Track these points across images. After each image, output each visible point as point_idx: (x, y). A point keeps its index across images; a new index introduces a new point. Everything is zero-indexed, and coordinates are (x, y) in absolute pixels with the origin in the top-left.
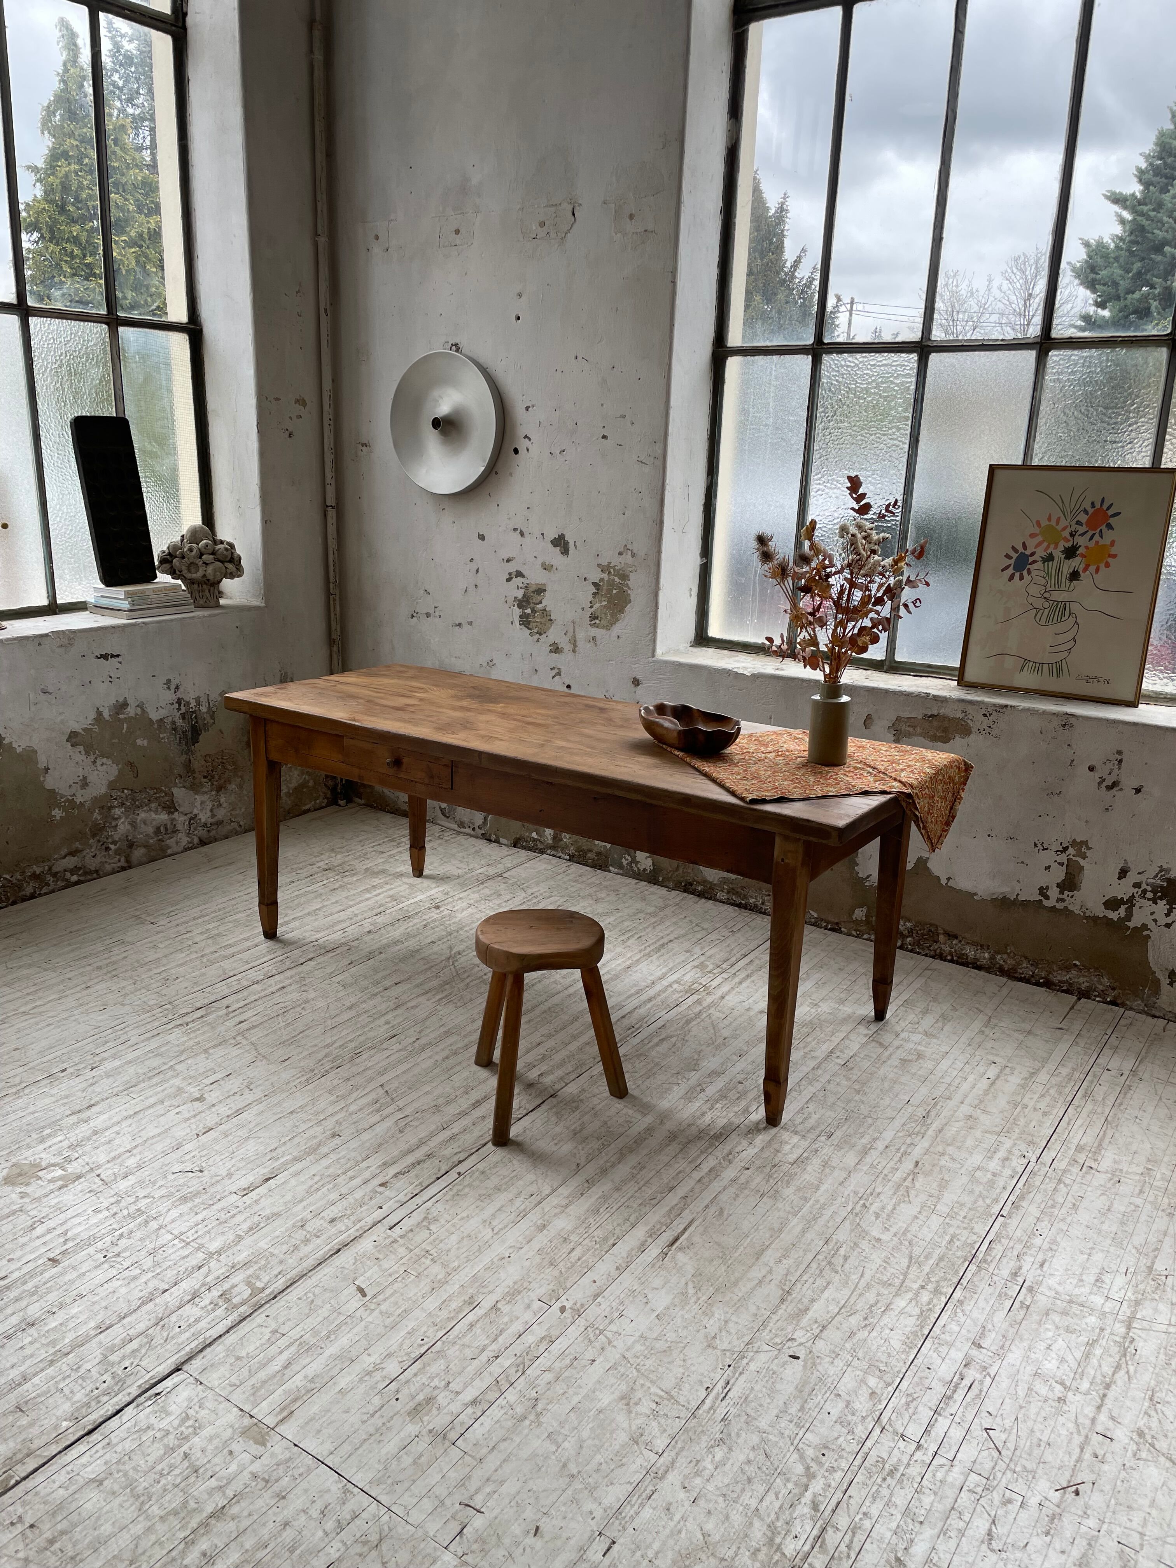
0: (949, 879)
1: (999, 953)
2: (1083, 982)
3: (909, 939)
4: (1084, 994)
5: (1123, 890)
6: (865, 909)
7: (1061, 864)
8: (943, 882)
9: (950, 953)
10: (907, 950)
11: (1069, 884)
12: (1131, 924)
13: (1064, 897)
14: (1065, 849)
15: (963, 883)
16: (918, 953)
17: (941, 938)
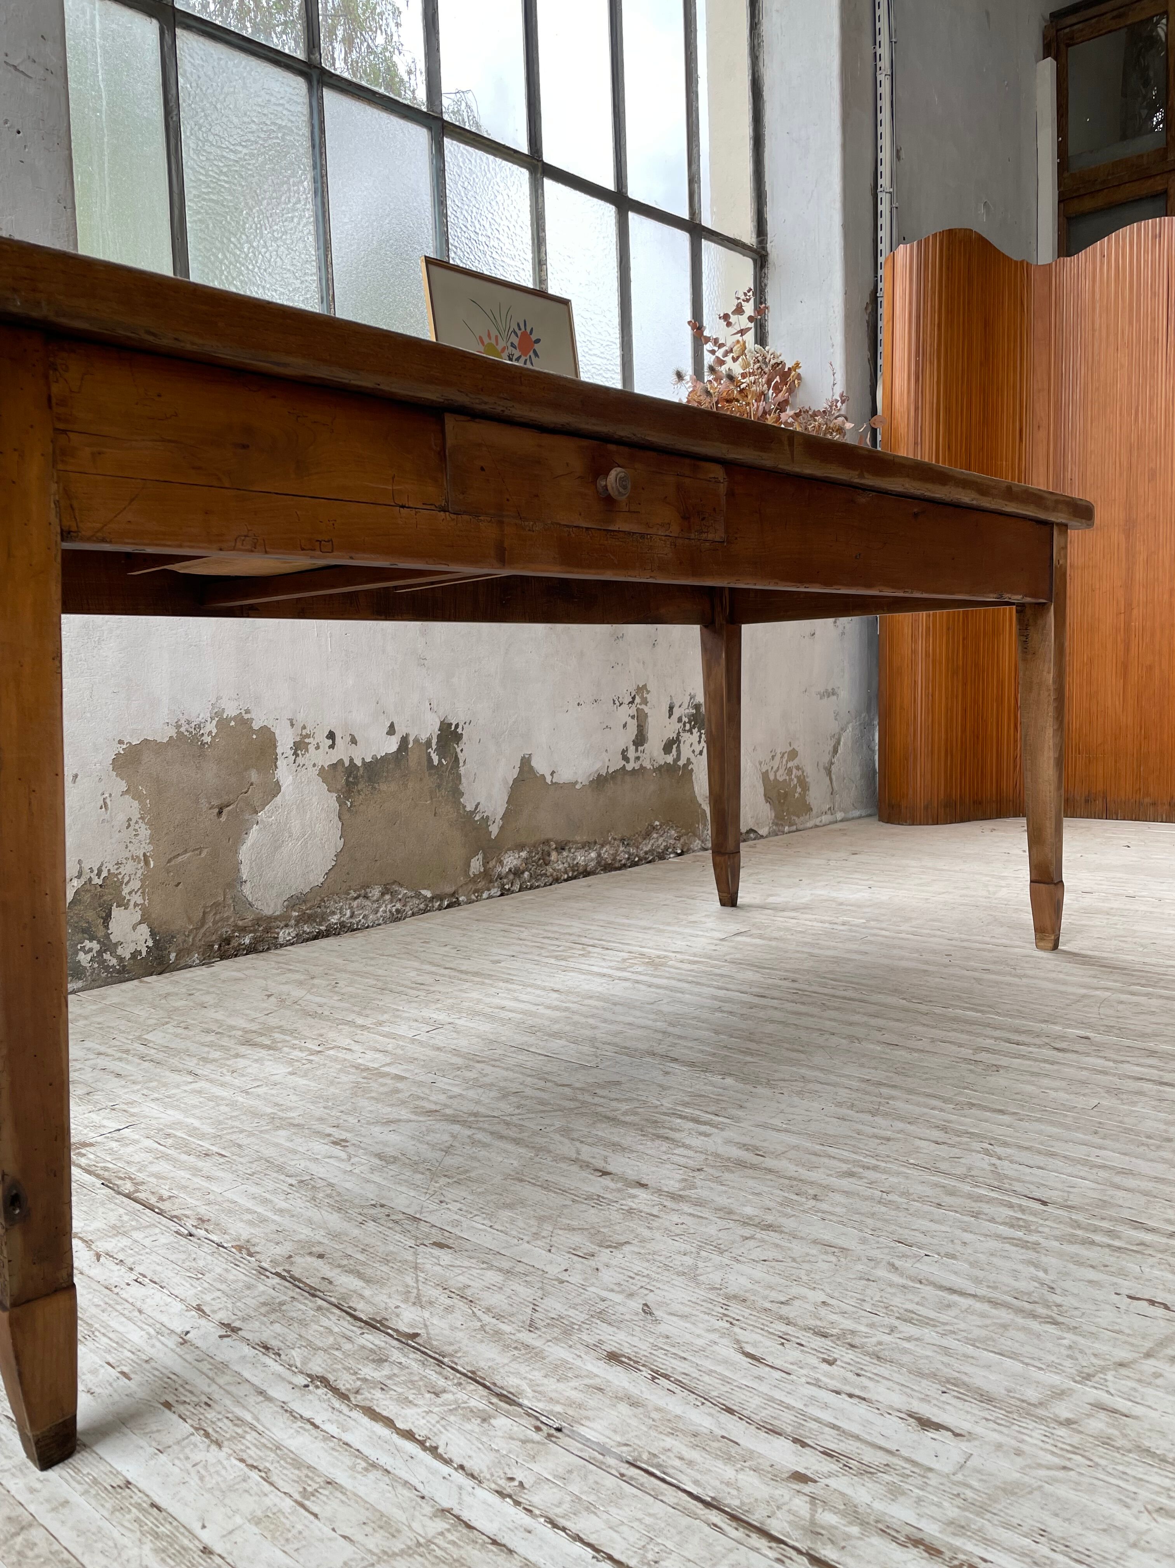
0: (553, 773)
1: (602, 846)
2: (661, 843)
3: (526, 874)
4: (662, 857)
5: (671, 728)
6: (480, 856)
7: (633, 717)
8: (548, 779)
9: (566, 872)
10: (527, 889)
11: (640, 740)
12: (681, 763)
13: (639, 754)
14: (634, 698)
15: (565, 775)
16: (538, 887)
17: (554, 856)
